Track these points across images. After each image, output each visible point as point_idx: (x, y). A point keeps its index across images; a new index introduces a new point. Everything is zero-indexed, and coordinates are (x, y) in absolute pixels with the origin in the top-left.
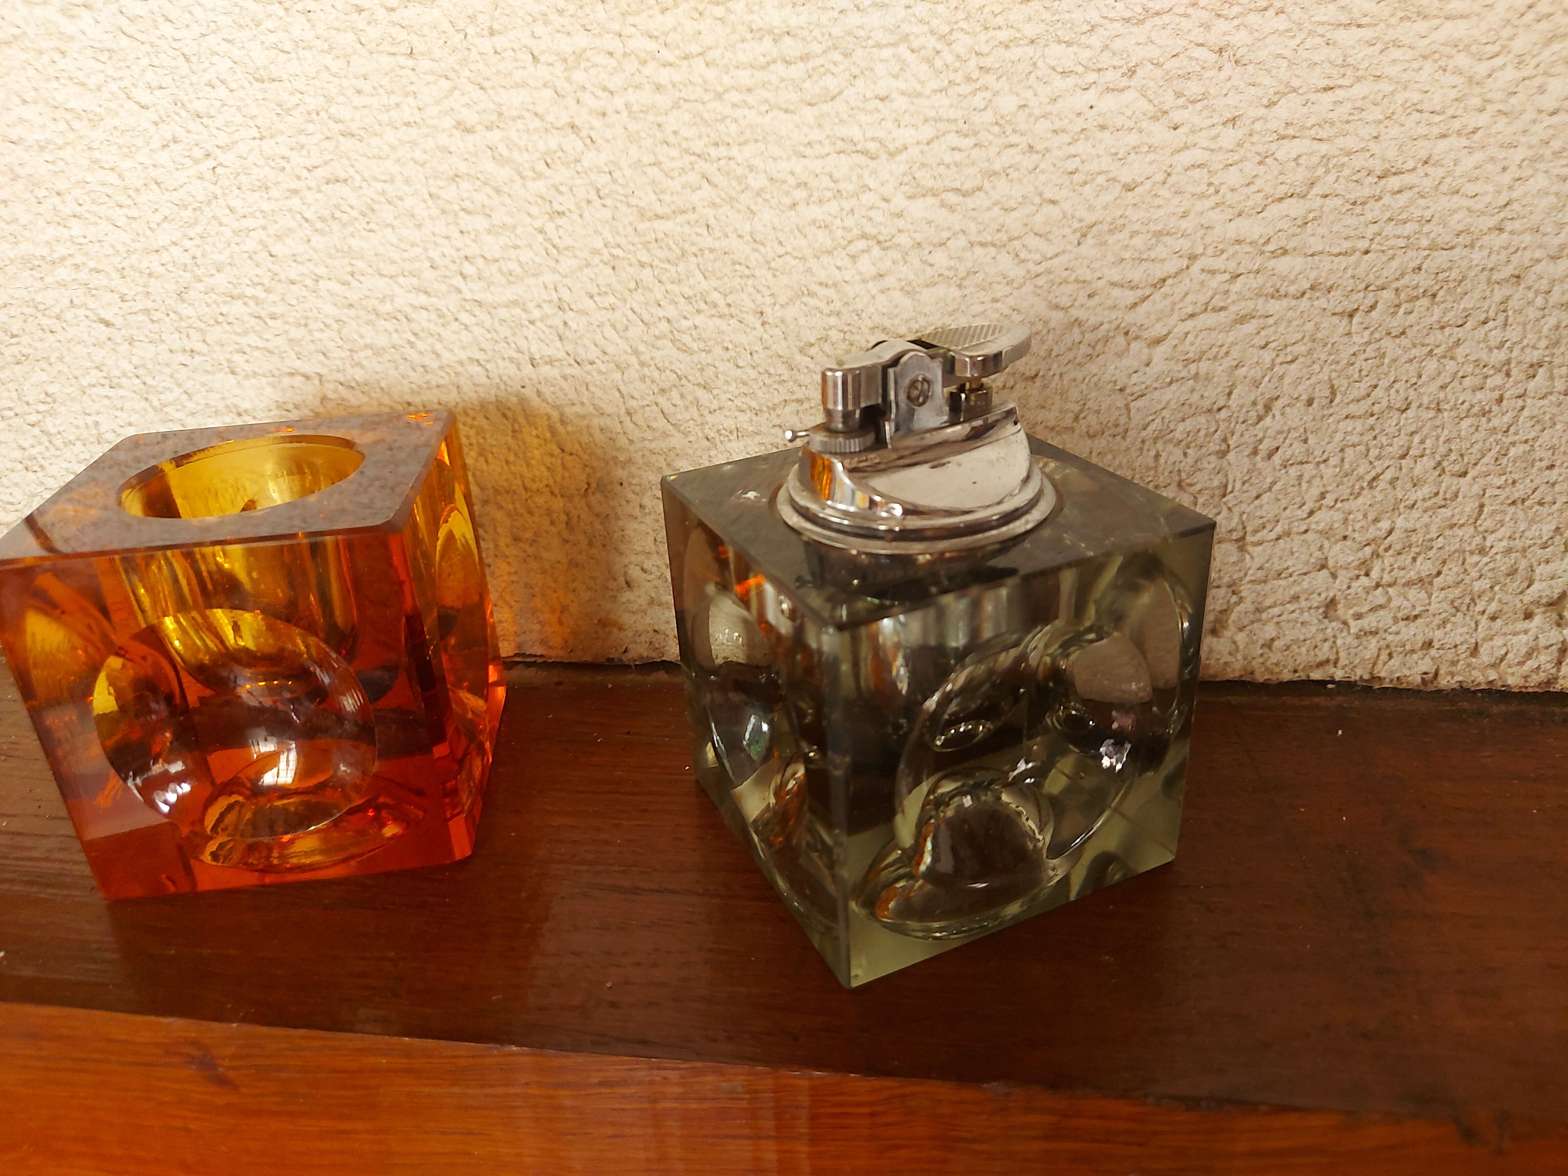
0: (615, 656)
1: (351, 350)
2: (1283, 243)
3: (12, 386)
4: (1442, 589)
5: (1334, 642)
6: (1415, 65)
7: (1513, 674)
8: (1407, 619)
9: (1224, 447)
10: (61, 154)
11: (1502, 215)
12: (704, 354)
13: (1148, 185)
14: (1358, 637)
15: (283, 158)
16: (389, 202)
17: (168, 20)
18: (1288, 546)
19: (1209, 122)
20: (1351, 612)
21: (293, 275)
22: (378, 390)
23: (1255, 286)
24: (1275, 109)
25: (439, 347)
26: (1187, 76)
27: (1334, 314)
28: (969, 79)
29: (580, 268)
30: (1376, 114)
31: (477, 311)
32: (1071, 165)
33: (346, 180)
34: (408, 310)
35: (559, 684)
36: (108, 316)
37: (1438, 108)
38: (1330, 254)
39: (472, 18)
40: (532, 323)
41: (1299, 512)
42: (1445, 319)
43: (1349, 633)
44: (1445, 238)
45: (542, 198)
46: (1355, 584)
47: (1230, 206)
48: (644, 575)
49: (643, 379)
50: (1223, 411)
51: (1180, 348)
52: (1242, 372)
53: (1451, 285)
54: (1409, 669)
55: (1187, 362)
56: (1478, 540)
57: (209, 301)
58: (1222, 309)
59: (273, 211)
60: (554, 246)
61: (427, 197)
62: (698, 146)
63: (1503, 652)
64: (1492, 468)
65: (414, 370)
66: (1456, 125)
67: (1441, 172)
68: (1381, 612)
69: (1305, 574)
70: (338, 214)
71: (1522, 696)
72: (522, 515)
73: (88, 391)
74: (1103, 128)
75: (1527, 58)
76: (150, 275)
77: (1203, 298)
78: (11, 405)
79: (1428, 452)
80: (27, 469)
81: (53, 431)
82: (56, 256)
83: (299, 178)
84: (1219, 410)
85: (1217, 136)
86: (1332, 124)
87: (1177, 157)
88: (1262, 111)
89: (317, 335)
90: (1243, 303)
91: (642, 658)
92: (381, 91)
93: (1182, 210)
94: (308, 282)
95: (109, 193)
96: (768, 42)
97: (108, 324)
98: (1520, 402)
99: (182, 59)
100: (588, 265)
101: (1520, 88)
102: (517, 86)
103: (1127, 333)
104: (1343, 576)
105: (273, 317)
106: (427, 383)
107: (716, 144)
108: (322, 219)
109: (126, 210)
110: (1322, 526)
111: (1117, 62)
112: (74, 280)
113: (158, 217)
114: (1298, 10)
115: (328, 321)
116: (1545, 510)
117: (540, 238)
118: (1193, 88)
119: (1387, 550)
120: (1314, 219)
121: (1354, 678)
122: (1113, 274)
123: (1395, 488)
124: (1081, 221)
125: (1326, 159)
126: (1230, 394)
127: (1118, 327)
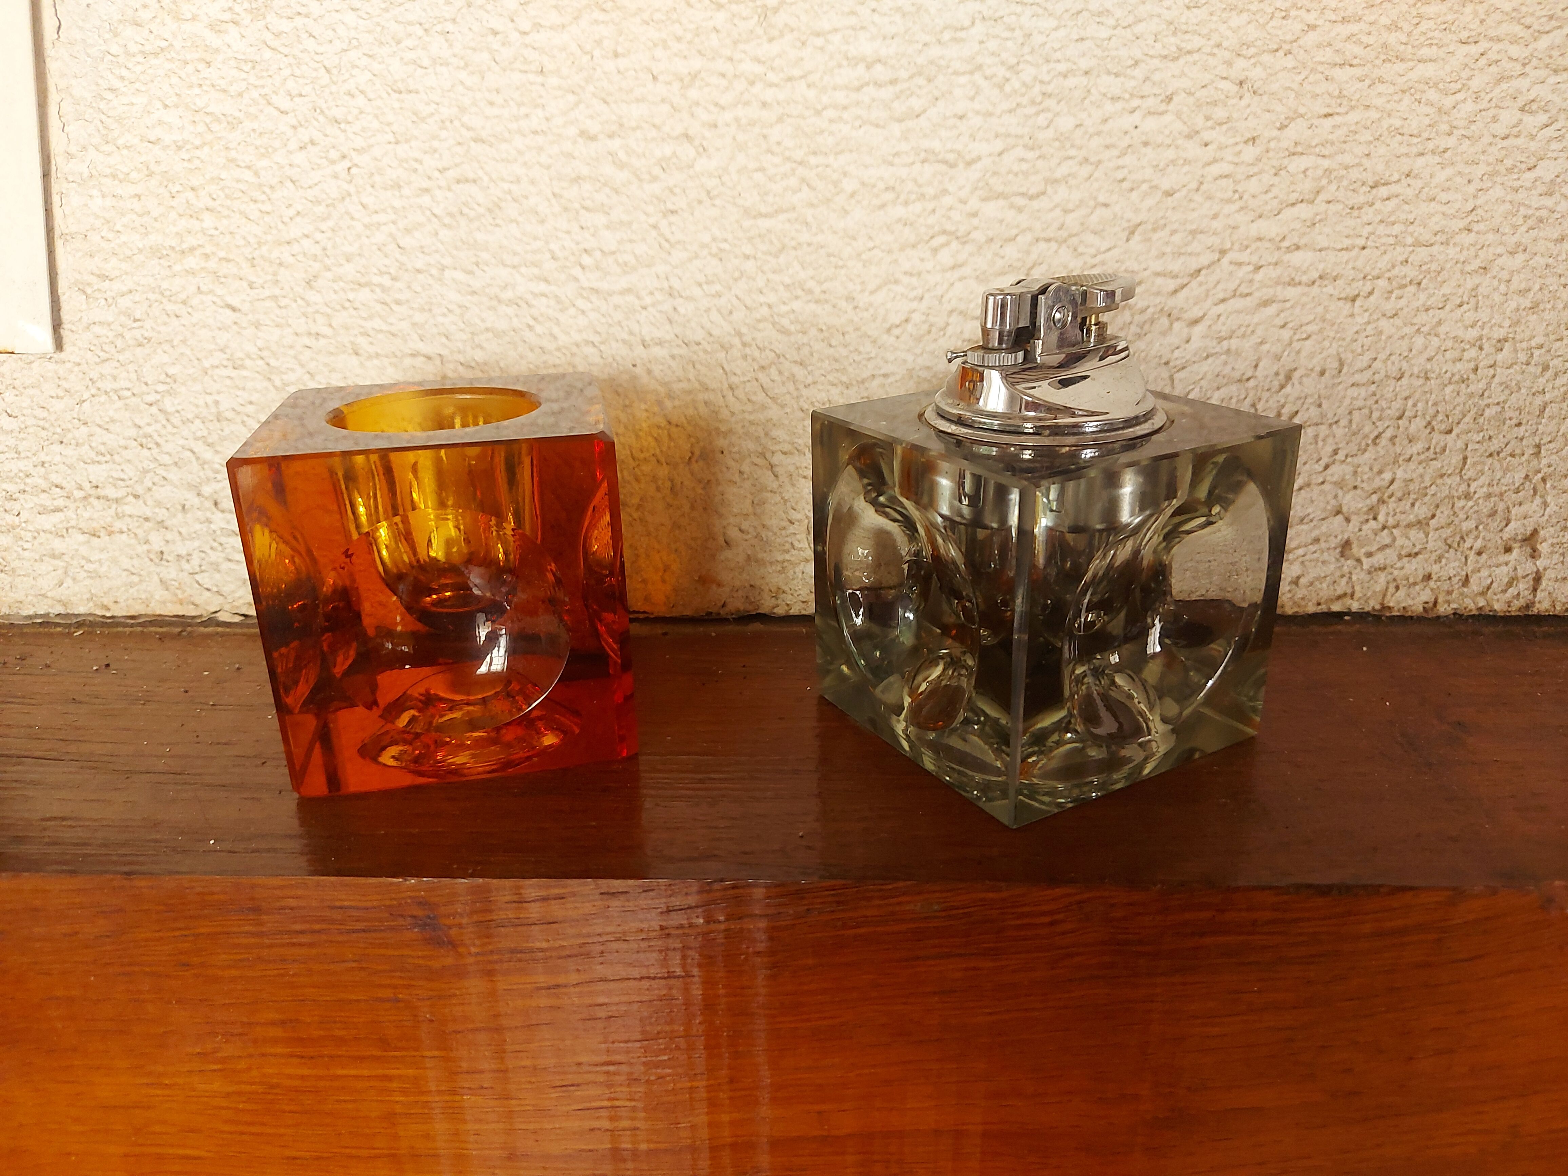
0: (714, 610)
1: (473, 333)
2: (1296, 240)
3: (131, 367)
4: (1437, 529)
5: (1350, 578)
6: (1396, 98)
7: (1498, 600)
8: (1409, 555)
10: (198, 153)
11: (1470, 219)
12: (800, 335)
13: (1184, 192)
14: (1369, 573)
15: (416, 160)
16: (515, 200)
17: (311, 35)
18: (1309, 496)
19: (1231, 141)
20: (1363, 550)
21: (419, 265)
22: (497, 369)
23: (1274, 275)
24: (1286, 130)
25: (556, 330)
26: (1215, 103)
27: (1339, 299)
28: (1033, 103)
29: (690, 260)
30: (1367, 136)
31: (594, 298)
32: (1120, 175)
33: (474, 181)
34: (529, 297)
35: (665, 634)
36: (235, 302)
37: (1415, 132)
38: (1335, 249)
39: (599, 43)
40: (644, 308)
41: (1316, 466)
42: (1429, 303)
43: (1362, 569)
44: (1426, 236)
45: (657, 198)
46: (1365, 527)
47: (1252, 210)
48: (740, 534)
49: (745, 357)
50: (1252, 380)
51: (1214, 328)
52: (1265, 347)
53: (1433, 274)
54: (1413, 599)
55: (1221, 340)
56: (1464, 487)
57: (336, 288)
58: (1247, 295)
59: (404, 208)
60: (667, 240)
61: (550, 196)
62: (798, 155)
63: (1489, 581)
64: (1472, 426)
65: (532, 350)
66: (1430, 145)
67: (1419, 184)
68: (1388, 551)
69: (1323, 519)
70: (466, 210)
71: (1507, 619)
72: (629, 482)
73: (210, 372)
74: (1146, 144)
75: (1482, 94)
76: (281, 264)
77: (1233, 286)
78: (129, 385)
79: (1419, 413)
80: (142, 446)
81: (170, 409)
82: (185, 246)
83: (429, 178)
84: (1248, 379)
85: (1240, 152)
86: (1332, 144)
87: (1207, 169)
88: (1275, 133)
89: (440, 319)
90: (1264, 290)
91: (738, 611)
92: (512, 103)
93: (1213, 212)
94: (434, 271)
95: (244, 189)
96: (861, 68)
97: (234, 310)
98: (1492, 371)
99: (323, 70)
100: (697, 256)
101: (1478, 118)
102: (638, 100)
103: (1169, 315)
104: (1355, 521)
105: (398, 303)
106: (545, 362)
107: (815, 153)
108: (451, 215)
109: (260, 205)
110: (1335, 479)
111: (1156, 90)
112: (202, 268)
113: (291, 212)
114: (1302, 52)
115: (451, 307)
116: (1515, 461)
117: (654, 233)
118: (1220, 113)
119: (1390, 497)
120: (1320, 221)
121: (1367, 609)
122: (1157, 266)
123: (1394, 444)
124: (1129, 221)
125: (1328, 171)
126: (1256, 366)
127: (1162, 310)
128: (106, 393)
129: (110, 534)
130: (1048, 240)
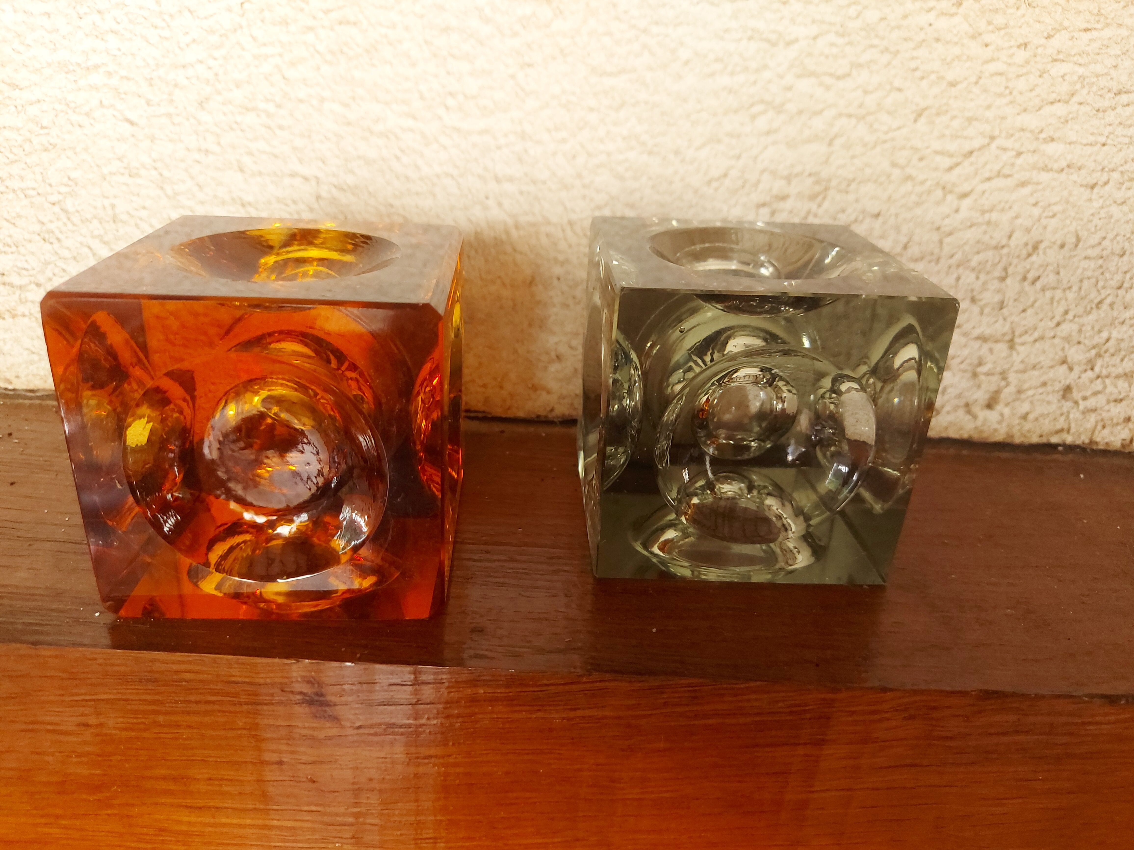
0: (542, 413)
1: (346, 160)
2: (1051, 133)
3: (37, 170)
5: (1068, 416)
8: (1115, 401)
9: (1003, 274)
12: (633, 181)
13: (965, 84)
14: (1083, 413)
16: (390, 44)
18: (1041, 347)
19: (1007, 44)
20: (1080, 395)
21: (301, 96)
22: (366, 193)
23: (1031, 161)
24: (1052, 40)
25: (420, 162)
26: (996, 11)
27: (1081, 186)
29: (542, 108)
30: (1116, 50)
31: (455, 136)
32: (913, 65)
33: (355, 24)
34: (398, 131)
35: (502, 432)
36: (134, 117)
38: (1081, 144)
40: (499, 148)
41: (1050, 323)
43: (1078, 410)
45: (517, 52)
46: (1083, 376)
47: (1020, 105)
48: (568, 351)
49: (583, 197)
50: (1005, 248)
51: (979, 202)
52: (1019, 221)
54: (1115, 436)
55: (983, 212)
57: (226, 111)
58: (1009, 176)
59: (290, 43)
60: (522, 90)
61: (422, 42)
62: (642, 23)
65: (398, 178)
68: (1100, 396)
69: (1051, 367)
70: (346, 50)
73: (108, 178)
74: (938, 40)
76: (176, 85)
77: (997, 168)
78: (35, 186)
80: (44, 240)
81: (71, 209)
82: (90, 63)
83: (314, 17)
84: (1003, 247)
85: (1013, 55)
86: (1088, 54)
87: (986, 66)
88: (1043, 41)
89: (318, 145)
90: (1023, 173)
91: (564, 415)
93: (987, 103)
94: (315, 102)
95: (146, 15)
97: (132, 123)
100: (548, 106)
103: (944, 188)
104: (1077, 369)
105: (281, 128)
107: (657, 23)
108: (332, 53)
109: (159, 31)
110: (1064, 334)
112: (105, 85)
113: (188, 39)
115: (328, 135)
117: (511, 82)
118: (999, 20)
119: (1106, 352)
120: (1073, 119)
121: (1078, 442)
122: (937, 145)
123: (1112, 309)
124: (917, 105)
125: (1082, 78)
126: (1010, 237)
127: (938, 184)
128: (14, 191)
129: (14, 316)
130: (850, 116)
